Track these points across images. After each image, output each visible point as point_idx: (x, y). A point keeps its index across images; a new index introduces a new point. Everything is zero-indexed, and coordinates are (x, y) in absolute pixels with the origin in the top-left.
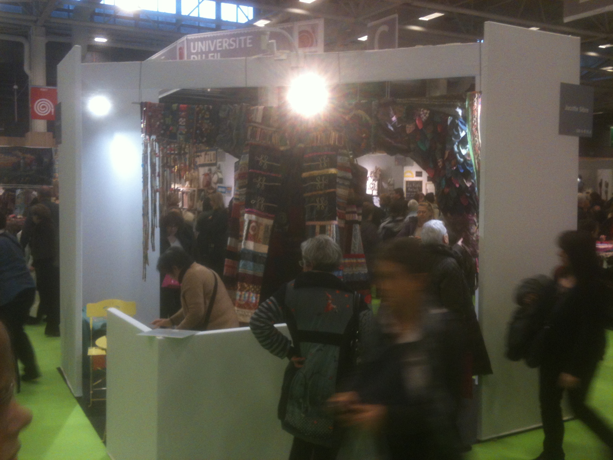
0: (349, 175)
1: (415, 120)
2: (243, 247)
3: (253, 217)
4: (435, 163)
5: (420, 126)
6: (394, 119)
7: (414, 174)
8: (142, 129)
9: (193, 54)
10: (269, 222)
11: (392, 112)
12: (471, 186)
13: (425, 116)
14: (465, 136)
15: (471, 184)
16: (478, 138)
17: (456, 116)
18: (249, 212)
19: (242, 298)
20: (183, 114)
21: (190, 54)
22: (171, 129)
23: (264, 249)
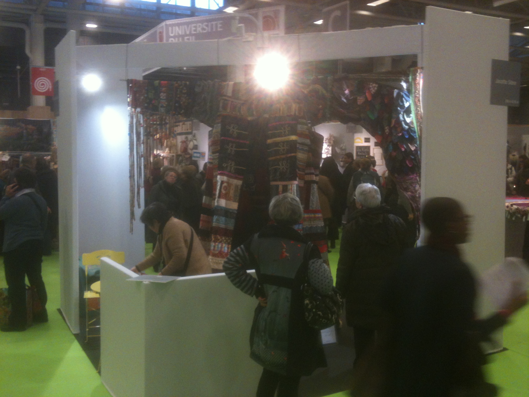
0: (308, 141)
1: (365, 93)
2: (216, 204)
3: (225, 178)
4: (383, 130)
5: (370, 98)
6: (347, 92)
7: (363, 140)
8: (128, 102)
9: (172, 37)
10: (240, 183)
11: (345, 87)
12: (415, 150)
13: (374, 89)
14: (409, 107)
15: (414, 148)
16: (420, 108)
17: (401, 88)
18: (221, 174)
19: (216, 249)
20: (164, 89)
21: (168, 37)
22: (153, 102)
23: (234, 206)
